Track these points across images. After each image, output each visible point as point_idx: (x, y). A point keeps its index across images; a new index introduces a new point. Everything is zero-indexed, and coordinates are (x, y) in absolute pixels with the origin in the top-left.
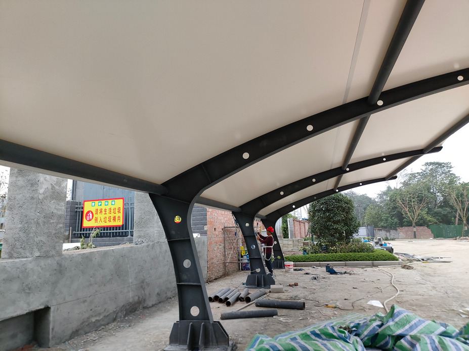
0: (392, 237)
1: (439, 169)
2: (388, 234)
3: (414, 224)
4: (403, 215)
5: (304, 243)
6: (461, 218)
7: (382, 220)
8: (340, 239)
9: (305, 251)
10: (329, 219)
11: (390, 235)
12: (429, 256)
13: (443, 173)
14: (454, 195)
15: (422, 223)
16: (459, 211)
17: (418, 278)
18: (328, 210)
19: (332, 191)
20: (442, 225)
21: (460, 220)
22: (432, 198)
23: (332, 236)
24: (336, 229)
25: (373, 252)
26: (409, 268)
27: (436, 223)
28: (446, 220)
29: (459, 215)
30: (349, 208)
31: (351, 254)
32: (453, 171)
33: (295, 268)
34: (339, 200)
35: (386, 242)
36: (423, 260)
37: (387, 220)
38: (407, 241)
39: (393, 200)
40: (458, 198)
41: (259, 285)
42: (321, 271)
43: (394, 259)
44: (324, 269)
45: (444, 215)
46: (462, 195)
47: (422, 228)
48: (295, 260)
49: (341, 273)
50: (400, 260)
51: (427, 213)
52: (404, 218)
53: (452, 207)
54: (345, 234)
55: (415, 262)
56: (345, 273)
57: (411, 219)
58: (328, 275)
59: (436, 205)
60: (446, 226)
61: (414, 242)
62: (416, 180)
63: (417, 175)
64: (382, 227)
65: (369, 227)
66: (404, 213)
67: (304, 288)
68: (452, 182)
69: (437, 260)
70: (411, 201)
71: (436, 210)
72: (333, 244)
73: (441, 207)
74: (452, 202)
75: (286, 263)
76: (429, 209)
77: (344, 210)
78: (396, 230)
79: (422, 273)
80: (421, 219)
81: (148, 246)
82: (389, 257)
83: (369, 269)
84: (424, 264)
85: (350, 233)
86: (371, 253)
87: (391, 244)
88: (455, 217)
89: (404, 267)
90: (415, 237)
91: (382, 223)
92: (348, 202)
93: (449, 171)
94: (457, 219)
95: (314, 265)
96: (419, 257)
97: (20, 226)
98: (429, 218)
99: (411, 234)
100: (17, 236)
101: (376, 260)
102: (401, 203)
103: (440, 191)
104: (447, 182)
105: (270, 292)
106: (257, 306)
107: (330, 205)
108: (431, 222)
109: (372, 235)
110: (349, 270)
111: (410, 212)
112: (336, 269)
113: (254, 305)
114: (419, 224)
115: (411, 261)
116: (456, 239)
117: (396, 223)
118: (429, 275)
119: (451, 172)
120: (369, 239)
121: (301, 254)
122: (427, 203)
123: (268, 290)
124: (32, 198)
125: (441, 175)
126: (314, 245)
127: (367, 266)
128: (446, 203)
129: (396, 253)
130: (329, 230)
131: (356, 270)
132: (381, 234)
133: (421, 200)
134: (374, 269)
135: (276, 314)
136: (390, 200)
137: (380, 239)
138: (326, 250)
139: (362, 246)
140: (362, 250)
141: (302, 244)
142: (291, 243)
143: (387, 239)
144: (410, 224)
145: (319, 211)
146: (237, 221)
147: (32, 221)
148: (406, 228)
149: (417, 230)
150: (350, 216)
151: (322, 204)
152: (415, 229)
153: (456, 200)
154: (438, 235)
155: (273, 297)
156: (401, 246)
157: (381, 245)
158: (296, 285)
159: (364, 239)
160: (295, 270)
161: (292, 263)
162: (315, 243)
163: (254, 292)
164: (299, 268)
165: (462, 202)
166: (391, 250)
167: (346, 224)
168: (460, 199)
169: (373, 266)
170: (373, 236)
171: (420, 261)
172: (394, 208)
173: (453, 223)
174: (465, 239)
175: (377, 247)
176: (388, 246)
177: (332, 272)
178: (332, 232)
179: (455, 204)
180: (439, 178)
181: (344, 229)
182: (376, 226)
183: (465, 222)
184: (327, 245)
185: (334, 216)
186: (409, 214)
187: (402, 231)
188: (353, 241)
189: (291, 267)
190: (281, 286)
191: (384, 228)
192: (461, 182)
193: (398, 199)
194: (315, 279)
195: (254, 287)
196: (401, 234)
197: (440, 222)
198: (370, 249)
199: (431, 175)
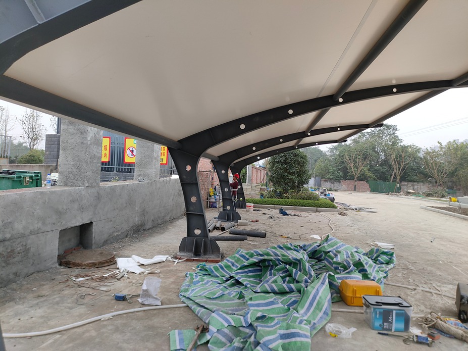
0: (335, 188)
1: (386, 131)
2: (332, 185)
3: (356, 179)
4: (348, 169)
5: (261, 188)
6: (396, 176)
7: (329, 173)
8: (293, 187)
9: (262, 195)
10: (286, 170)
11: (334, 186)
12: (361, 206)
13: (389, 134)
14: (393, 156)
15: (363, 178)
16: (395, 170)
17: (349, 222)
18: (286, 162)
19: (293, 148)
20: (379, 182)
21: (395, 178)
22: (375, 156)
23: (286, 184)
24: (291, 179)
25: (318, 200)
26: (344, 214)
27: (375, 179)
28: (383, 177)
29: (395, 174)
30: (303, 162)
31: (300, 200)
32: (398, 133)
33: (255, 209)
34: (296, 155)
35: (330, 192)
36: (356, 209)
37: (333, 173)
38: (347, 193)
39: (341, 156)
40: (397, 158)
41: (228, 220)
42: (275, 212)
43: (334, 207)
44: (278, 211)
45: (382, 172)
46: (401, 156)
47: (362, 182)
48: (255, 202)
49: (292, 215)
50: (338, 208)
51: (369, 170)
52: (348, 172)
53: (390, 166)
54: (297, 184)
55: (350, 211)
56: (295, 215)
57: (354, 173)
58: (281, 216)
59: (377, 162)
60: (382, 182)
61: (353, 194)
62: (365, 138)
63: (366, 134)
64: (328, 179)
65: (317, 178)
66: (349, 168)
67: (264, 224)
68: (394, 144)
69: (367, 210)
70: (357, 157)
71: (378, 167)
72: (286, 192)
73: (381, 165)
74: (392, 162)
75: (248, 204)
76: (371, 166)
77: (299, 164)
78: (340, 182)
79: (353, 219)
80: (363, 175)
81: (148, 183)
82: (330, 205)
83: (313, 214)
84: (356, 213)
85: (302, 183)
86: (317, 201)
87: (334, 194)
88: (391, 175)
89: (340, 214)
90: (355, 190)
91: (329, 176)
92: (304, 157)
93: (394, 133)
94: (392, 177)
95: (270, 207)
96: (354, 207)
97: (72, 163)
98: (369, 174)
99: (352, 187)
100: (71, 170)
101: (320, 207)
102: (348, 159)
103: (384, 151)
104: (390, 143)
105: (238, 225)
106: (230, 234)
107: (288, 159)
108: (370, 178)
109: (318, 185)
110: (297, 213)
111: (354, 168)
112: (288, 212)
113: (228, 233)
114: (360, 179)
115: (347, 210)
116: (388, 194)
117: (341, 176)
118: (358, 221)
119: (396, 135)
120: (315, 189)
121: (258, 198)
122: (370, 161)
123: (236, 224)
124: (82, 143)
125: (386, 136)
126: (270, 191)
127: (312, 211)
128: (385, 162)
129: (336, 203)
130: (284, 179)
131: (303, 214)
132: (326, 185)
133: (365, 158)
134: (317, 213)
135: (247, 240)
136: (340, 155)
137: (325, 190)
138: (280, 195)
139: (310, 195)
140: (309, 198)
141: (259, 189)
142: (250, 187)
143: (331, 190)
144: (352, 178)
145: (278, 162)
146: (215, 168)
147: (83, 161)
148: (349, 181)
149: (357, 183)
150: (304, 169)
151: (282, 156)
152: (356, 183)
153: (395, 161)
154: (374, 190)
155: (241, 228)
156: (341, 196)
157: (325, 195)
158: (257, 221)
159: (311, 188)
160: (254, 210)
161: (253, 205)
162: (272, 189)
163: (226, 225)
164: (258, 209)
165: (400, 163)
166: (333, 200)
167: (299, 176)
168: (398, 159)
169: (317, 211)
170: (320, 186)
171: (353, 210)
172: (342, 163)
173: (389, 181)
174: (395, 195)
175: (322, 197)
176: (331, 196)
177: (284, 213)
178: (287, 181)
179: (393, 164)
180: (384, 138)
181: (297, 180)
182: (323, 177)
183: (398, 180)
184: (280, 192)
185: (290, 168)
186: (353, 169)
187: (344, 184)
188: (303, 190)
189: (251, 208)
190: (247, 221)
191: (330, 179)
192: (402, 144)
193: (346, 155)
194: (271, 218)
195: (224, 220)
196: (344, 187)
197: (378, 178)
198: (316, 198)
199: (378, 135)
